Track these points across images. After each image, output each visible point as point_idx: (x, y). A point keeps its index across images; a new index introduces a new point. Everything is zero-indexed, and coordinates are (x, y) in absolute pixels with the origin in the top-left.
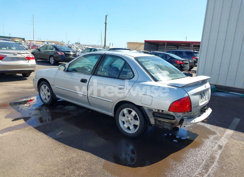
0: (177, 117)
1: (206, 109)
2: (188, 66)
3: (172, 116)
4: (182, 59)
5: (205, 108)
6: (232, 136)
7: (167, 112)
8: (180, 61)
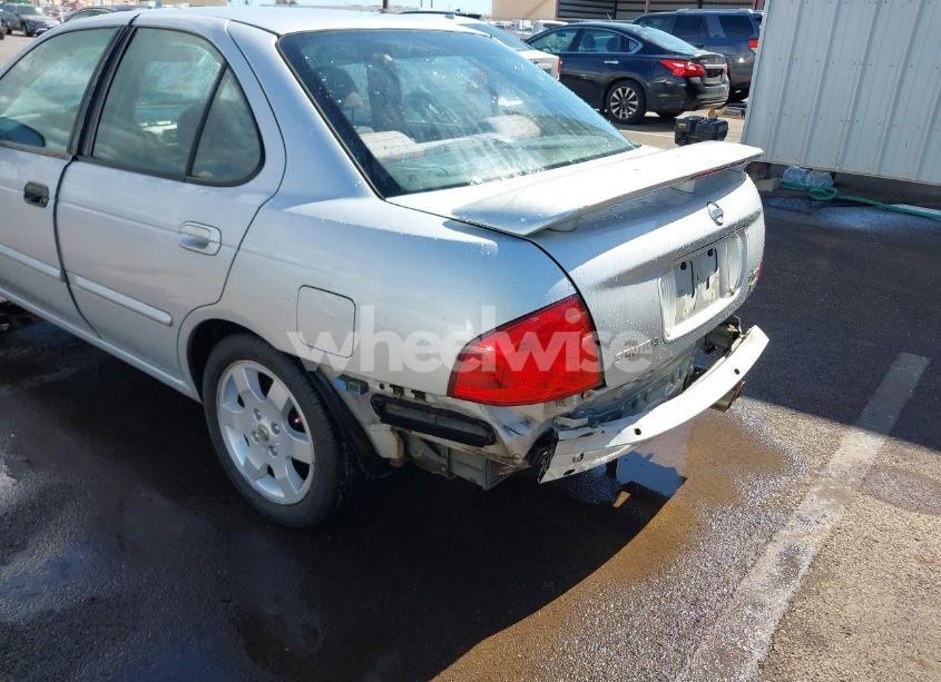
0: (506, 428)
1: (736, 336)
2: (726, 87)
3: (476, 422)
4: (699, 53)
5: (732, 328)
6: (869, 479)
7: (440, 399)
8: (685, 61)
